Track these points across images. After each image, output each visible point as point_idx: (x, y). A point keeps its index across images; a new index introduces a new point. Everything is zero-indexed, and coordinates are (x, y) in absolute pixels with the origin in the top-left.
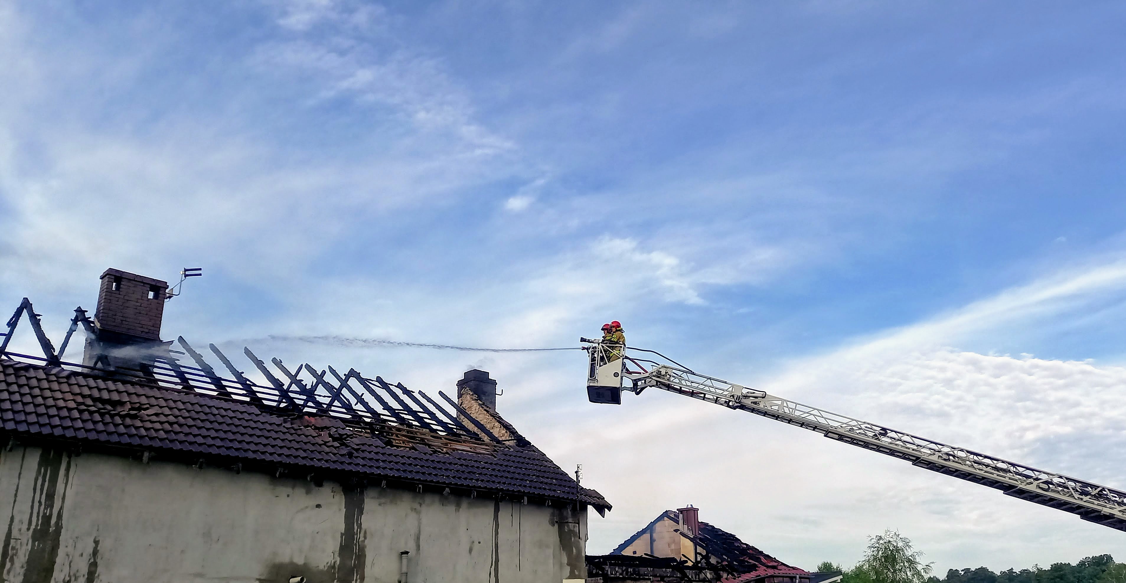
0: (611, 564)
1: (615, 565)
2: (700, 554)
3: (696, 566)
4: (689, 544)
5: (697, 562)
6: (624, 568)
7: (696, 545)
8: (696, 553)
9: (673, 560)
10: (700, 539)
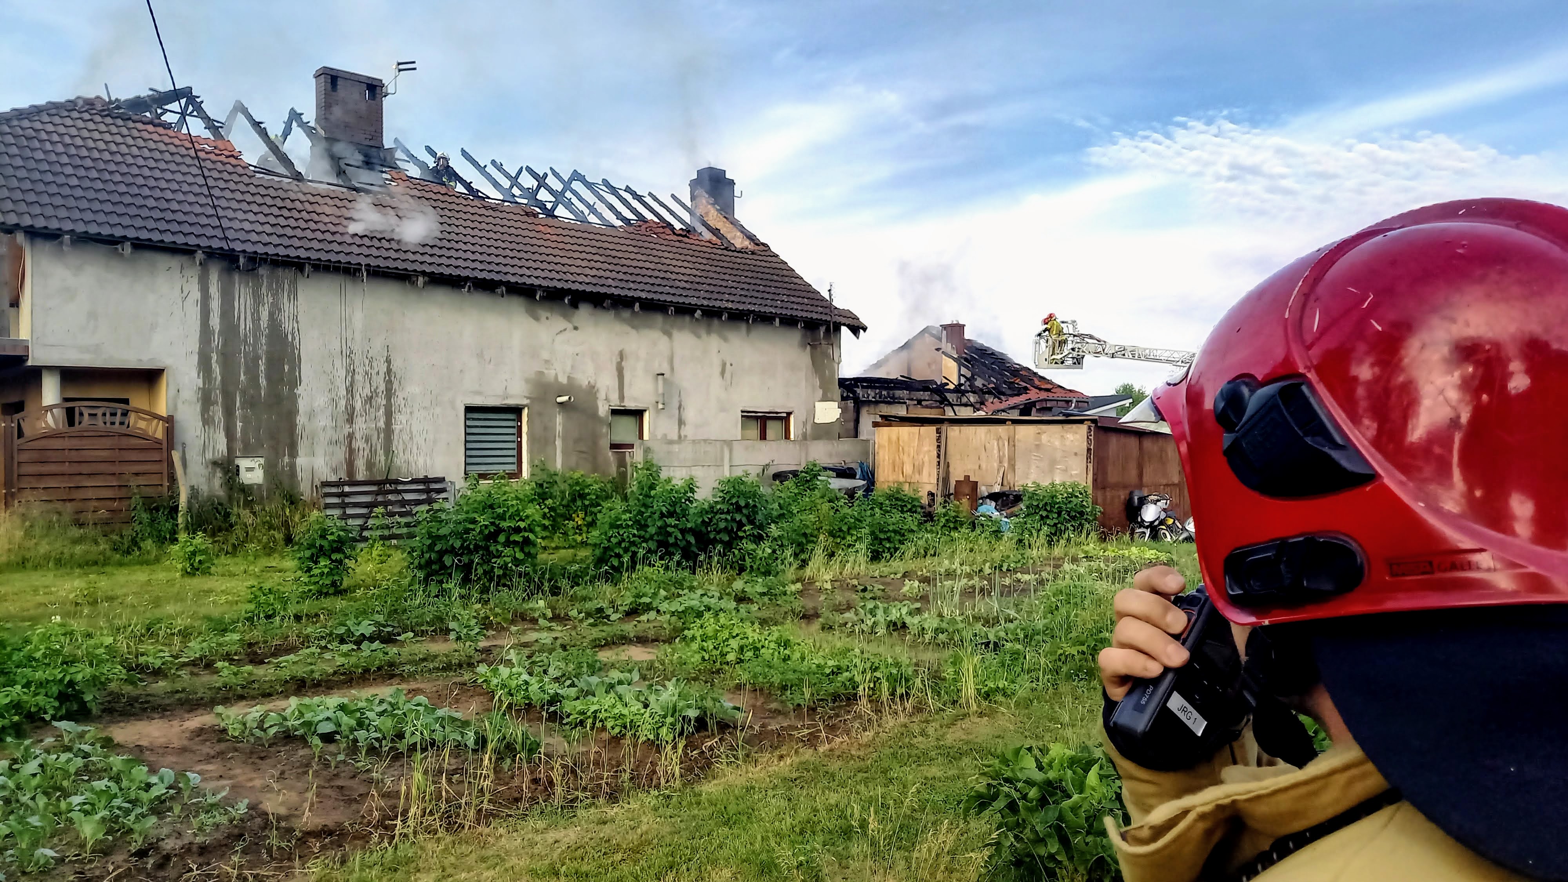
0: (863, 387)
1: (867, 387)
2: (963, 376)
3: (958, 390)
4: (953, 365)
5: (960, 385)
6: (877, 391)
7: (960, 365)
8: (960, 375)
9: (933, 382)
10: (966, 359)
